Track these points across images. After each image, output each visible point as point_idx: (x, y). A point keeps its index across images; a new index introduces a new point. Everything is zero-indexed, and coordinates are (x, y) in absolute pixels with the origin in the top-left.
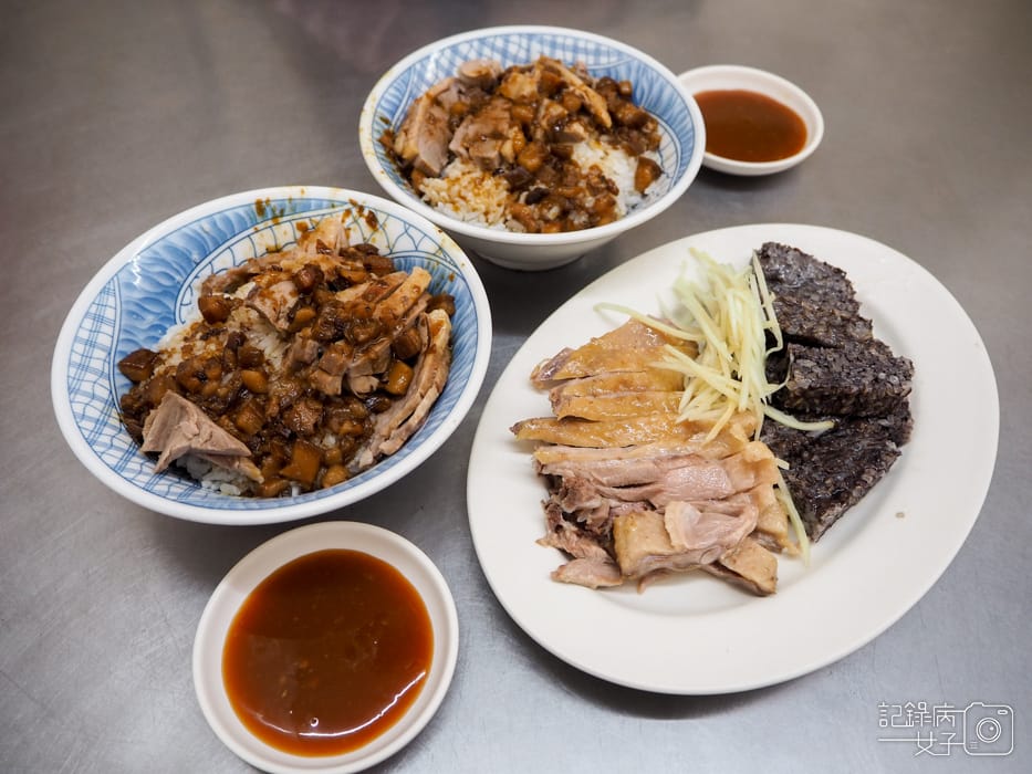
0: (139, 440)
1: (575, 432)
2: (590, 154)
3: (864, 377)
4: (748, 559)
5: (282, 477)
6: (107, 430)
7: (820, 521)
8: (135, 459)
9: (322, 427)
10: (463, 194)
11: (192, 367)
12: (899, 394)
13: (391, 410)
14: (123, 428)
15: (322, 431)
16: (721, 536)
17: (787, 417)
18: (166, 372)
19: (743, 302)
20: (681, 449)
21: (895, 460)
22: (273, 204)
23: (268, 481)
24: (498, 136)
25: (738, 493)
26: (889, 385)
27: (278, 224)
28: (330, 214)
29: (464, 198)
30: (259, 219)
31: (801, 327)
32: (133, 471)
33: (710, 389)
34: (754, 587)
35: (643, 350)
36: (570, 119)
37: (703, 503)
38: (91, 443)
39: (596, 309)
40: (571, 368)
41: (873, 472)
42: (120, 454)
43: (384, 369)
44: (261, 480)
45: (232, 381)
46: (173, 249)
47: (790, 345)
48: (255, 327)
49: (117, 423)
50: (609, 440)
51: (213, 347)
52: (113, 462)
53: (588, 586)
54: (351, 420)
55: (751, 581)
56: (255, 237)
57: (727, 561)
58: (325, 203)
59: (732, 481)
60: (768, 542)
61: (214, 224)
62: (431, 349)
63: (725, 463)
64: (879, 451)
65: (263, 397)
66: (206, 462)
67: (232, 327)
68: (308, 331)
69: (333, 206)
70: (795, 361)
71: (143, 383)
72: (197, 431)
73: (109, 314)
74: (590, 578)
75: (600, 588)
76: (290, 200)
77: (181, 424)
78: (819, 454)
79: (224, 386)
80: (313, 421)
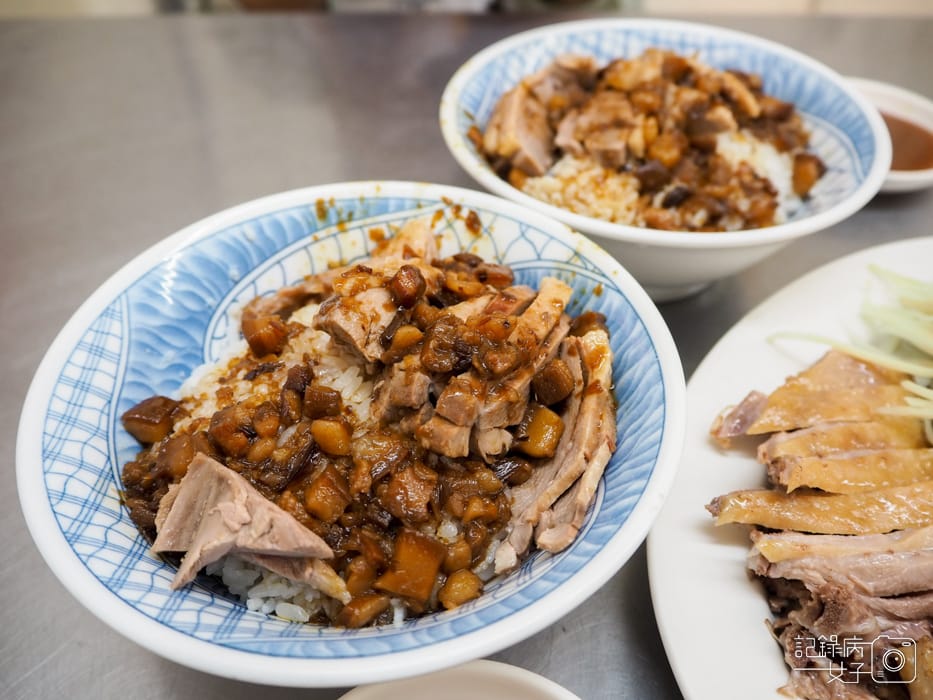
0: (149, 532)
2: (736, 148)
5: (379, 592)
6: (101, 518)
8: (143, 565)
9: (437, 508)
10: (582, 195)
11: (233, 418)
13: (532, 481)
14: (125, 514)
15: (437, 516)
18: (193, 428)
22: (338, 205)
23: (358, 599)
24: (620, 124)
27: (344, 231)
28: (416, 217)
29: (583, 201)
30: (320, 224)
32: (137, 586)
36: (712, 103)
38: (71, 539)
39: (770, 341)
40: (774, 416)
42: (117, 557)
43: (520, 419)
44: (346, 597)
45: (296, 439)
46: (205, 262)
48: (324, 360)
49: (115, 506)
50: (861, 521)
51: (263, 389)
52: (105, 571)
54: (481, 497)
56: (315, 249)
58: (408, 204)
61: (260, 231)
62: (590, 388)
65: (344, 463)
66: (253, 567)
67: (292, 359)
68: (415, 360)
69: (419, 206)
71: (157, 446)
72: (246, 517)
73: (112, 345)
76: (362, 199)
77: (220, 506)
79: (283, 446)
80: (425, 499)
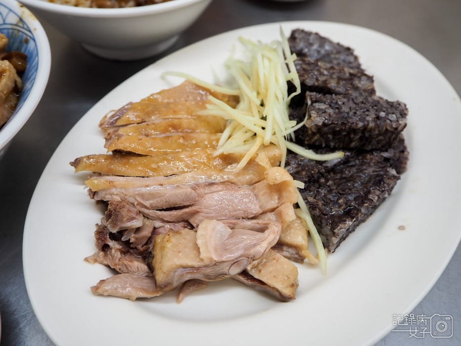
1: (125, 164)
3: (367, 115)
4: (271, 269)
7: (334, 233)
12: (396, 129)
16: (248, 248)
17: (307, 151)
19: (270, 60)
20: (217, 177)
21: (395, 184)
25: (264, 213)
26: (388, 121)
31: (317, 80)
33: (244, 130)
34: (277, 294)
35: (193, 103)
37: (234, 221)
39: (163, 77)
40: (131, 116)
41: (378, 193)
47: (308, 93)
50: (154, 170)
53: (128, 298)
55: (273, 288)
57: (254, 271)
59: (259, 202)
60: (292, 254)
63: (254, 189)
64: (382, 176)
70: (312, 105)
74: (128, 290)
75: (139, 299)
78: (334, 180)
